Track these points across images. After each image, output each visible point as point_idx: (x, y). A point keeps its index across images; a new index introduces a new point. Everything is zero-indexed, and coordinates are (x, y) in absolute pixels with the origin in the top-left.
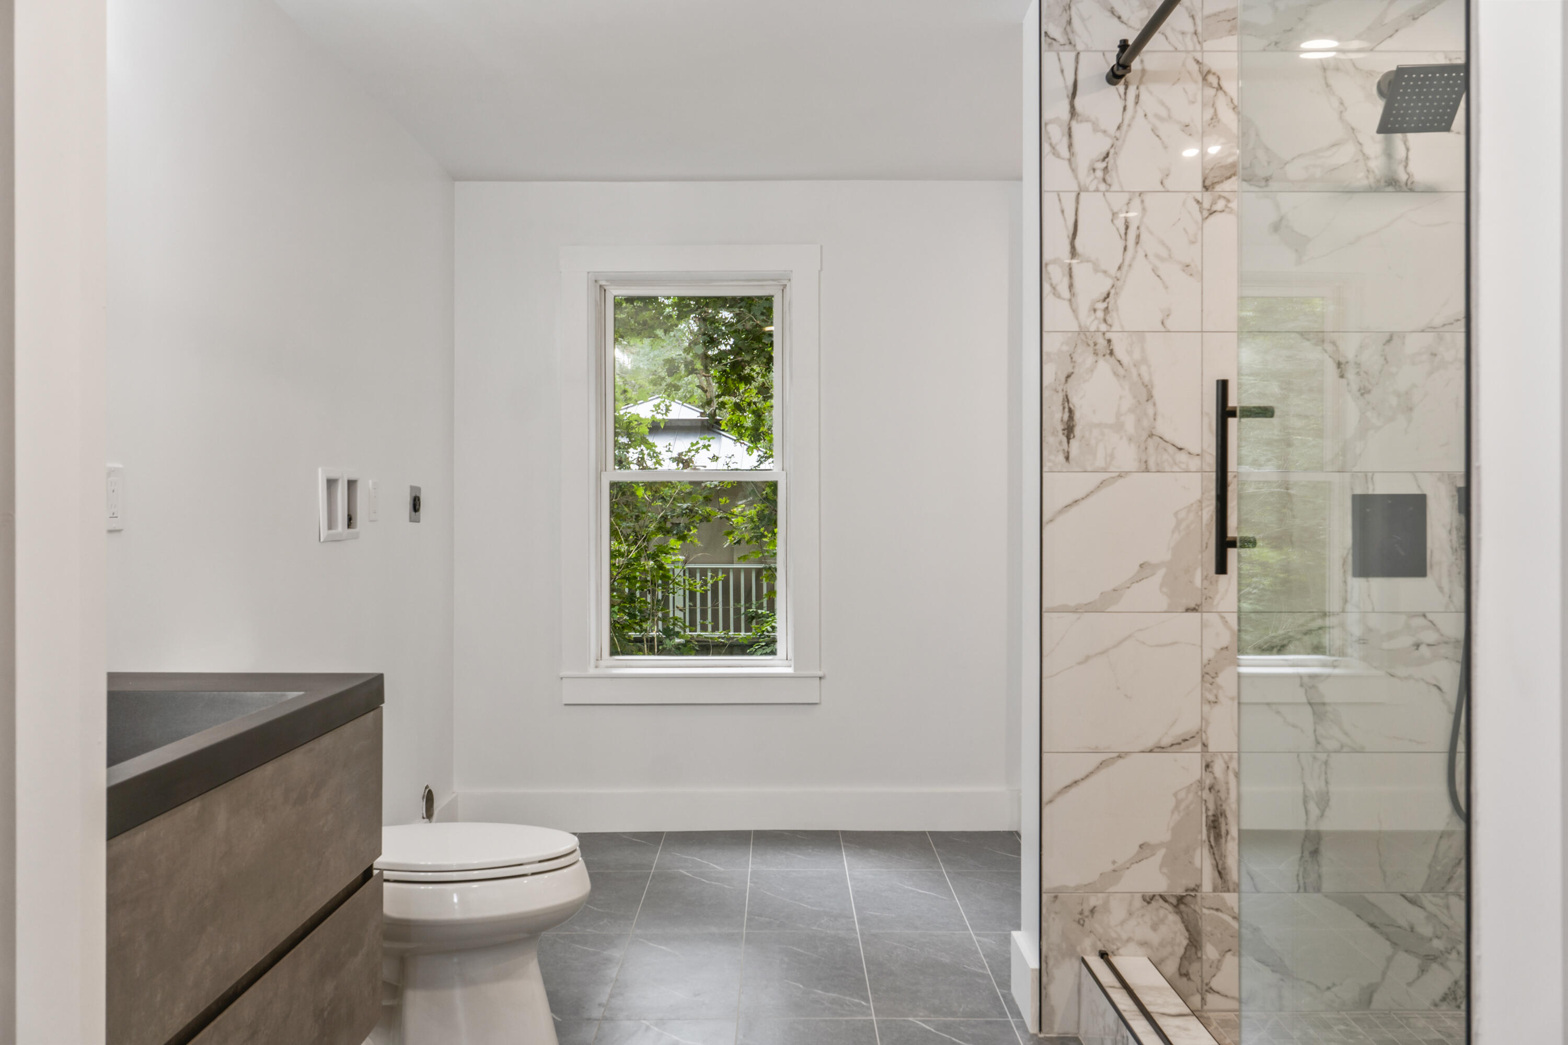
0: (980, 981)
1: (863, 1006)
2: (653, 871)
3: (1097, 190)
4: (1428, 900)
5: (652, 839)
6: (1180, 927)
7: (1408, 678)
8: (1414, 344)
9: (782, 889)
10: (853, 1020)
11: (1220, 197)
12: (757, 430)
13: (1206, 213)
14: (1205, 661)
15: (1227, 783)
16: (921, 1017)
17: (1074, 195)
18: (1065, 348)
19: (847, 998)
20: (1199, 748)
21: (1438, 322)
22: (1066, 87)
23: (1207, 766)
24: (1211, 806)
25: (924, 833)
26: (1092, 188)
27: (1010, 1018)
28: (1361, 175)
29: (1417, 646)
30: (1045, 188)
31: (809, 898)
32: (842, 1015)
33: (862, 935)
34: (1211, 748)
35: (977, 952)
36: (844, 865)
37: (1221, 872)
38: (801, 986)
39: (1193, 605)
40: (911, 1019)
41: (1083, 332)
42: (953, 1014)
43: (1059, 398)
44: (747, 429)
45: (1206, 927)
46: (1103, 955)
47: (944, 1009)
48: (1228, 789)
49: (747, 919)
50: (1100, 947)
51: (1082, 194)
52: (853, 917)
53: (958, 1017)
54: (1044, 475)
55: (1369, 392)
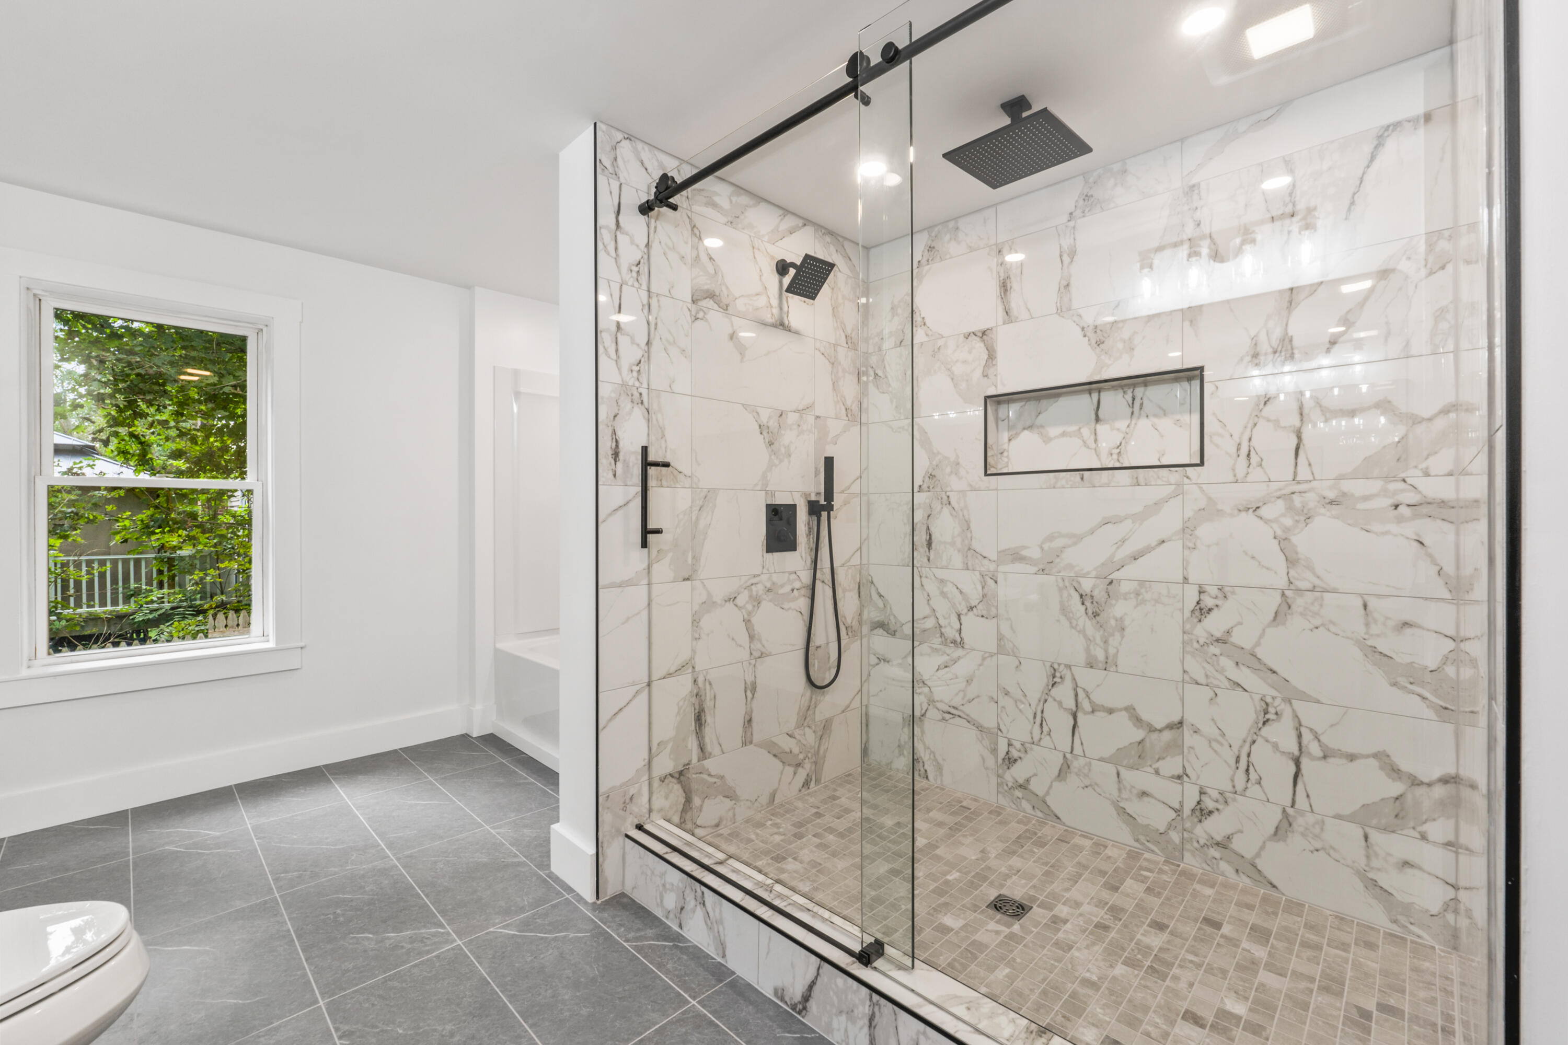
0: (523, 870)
1: (443, 933)
2: (131, 857)
3: (633, 286)
4: (797, 733)
5: (117, 820)
6: (681, 791)
7: (789, 609)
8: (792, 418)
9: (295, 837)
10: (442, 952)
11: (701, 310)
12: (145, 456)
13: (693, 318)
14: (694, 612)
15: (705, 689)
16: (499, 924)
17: (619, 285)
18: (613, 395)
19: (423, 931)
20: (690, 670)
21: (801, 407)
22: (614, 206)
23: (695, 681)
24: (697, 707)
25: (395, 751)
26: (630, 283)
27: (567, 896)
28: (769, 316)
29: (793, 590)
30: (599, 274)
31: (327, 838)
32: (428, 952)
33: (398, 859)
34: (697, 669)
35: (504, 844)
36: (342, 796)
37: (702, 748)
38: (371, 936)
39: (687, 576)
40: (491, 930)
41: (624, 385)
42: (522, 910)
43: (610, 431)
44: (133, 455)
45: (694, 786)
46: (640, 827)
47: (513, 908)
48: (706, 694)
49: (273, 880)
50: (636, 822)
51: (624, 286)
52: (379, 845)
53: (528, 911)
54: (600, 487)
55: (773, 444)
